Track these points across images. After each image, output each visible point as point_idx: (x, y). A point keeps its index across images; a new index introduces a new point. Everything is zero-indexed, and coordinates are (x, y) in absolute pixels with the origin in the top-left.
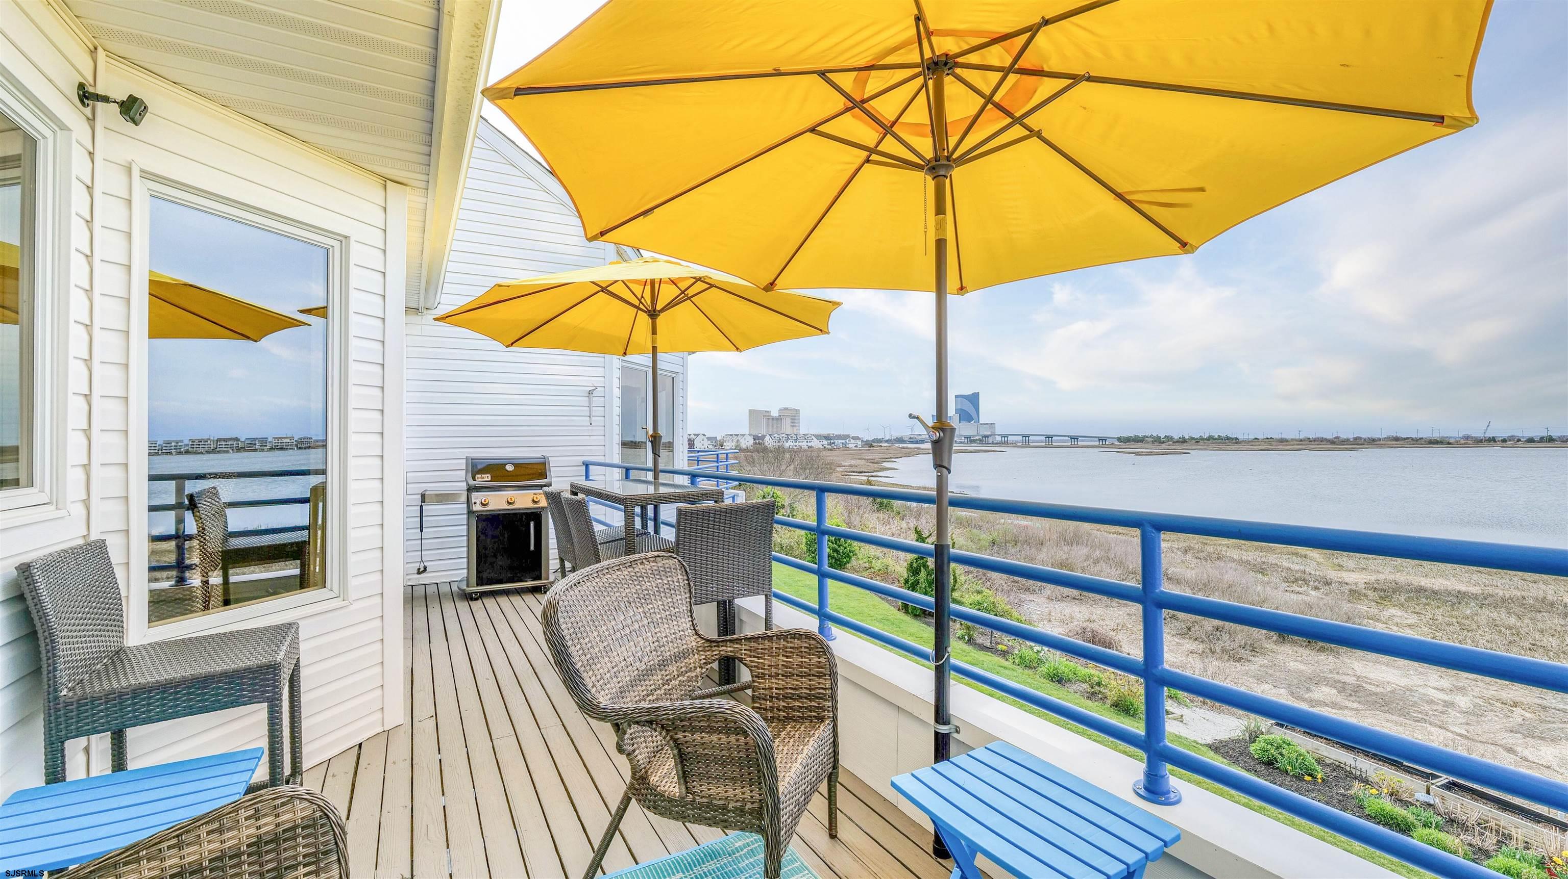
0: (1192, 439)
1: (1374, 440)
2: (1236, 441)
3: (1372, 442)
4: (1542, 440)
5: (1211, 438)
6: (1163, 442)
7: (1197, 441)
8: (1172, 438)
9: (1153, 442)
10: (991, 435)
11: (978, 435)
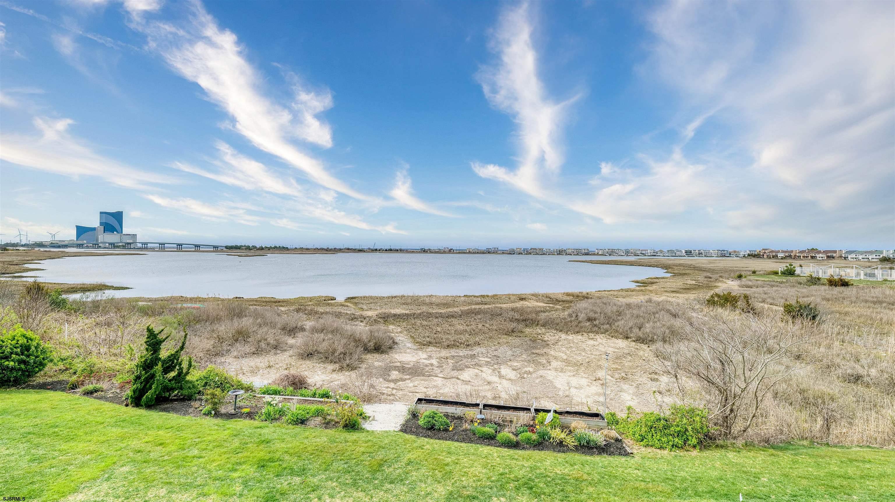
0: (266, 247)
2: (287, 249)
6: (251, 249)
8: (256, 247)
9: (246, 249)
10: (133, 243)
11: (121, 242)
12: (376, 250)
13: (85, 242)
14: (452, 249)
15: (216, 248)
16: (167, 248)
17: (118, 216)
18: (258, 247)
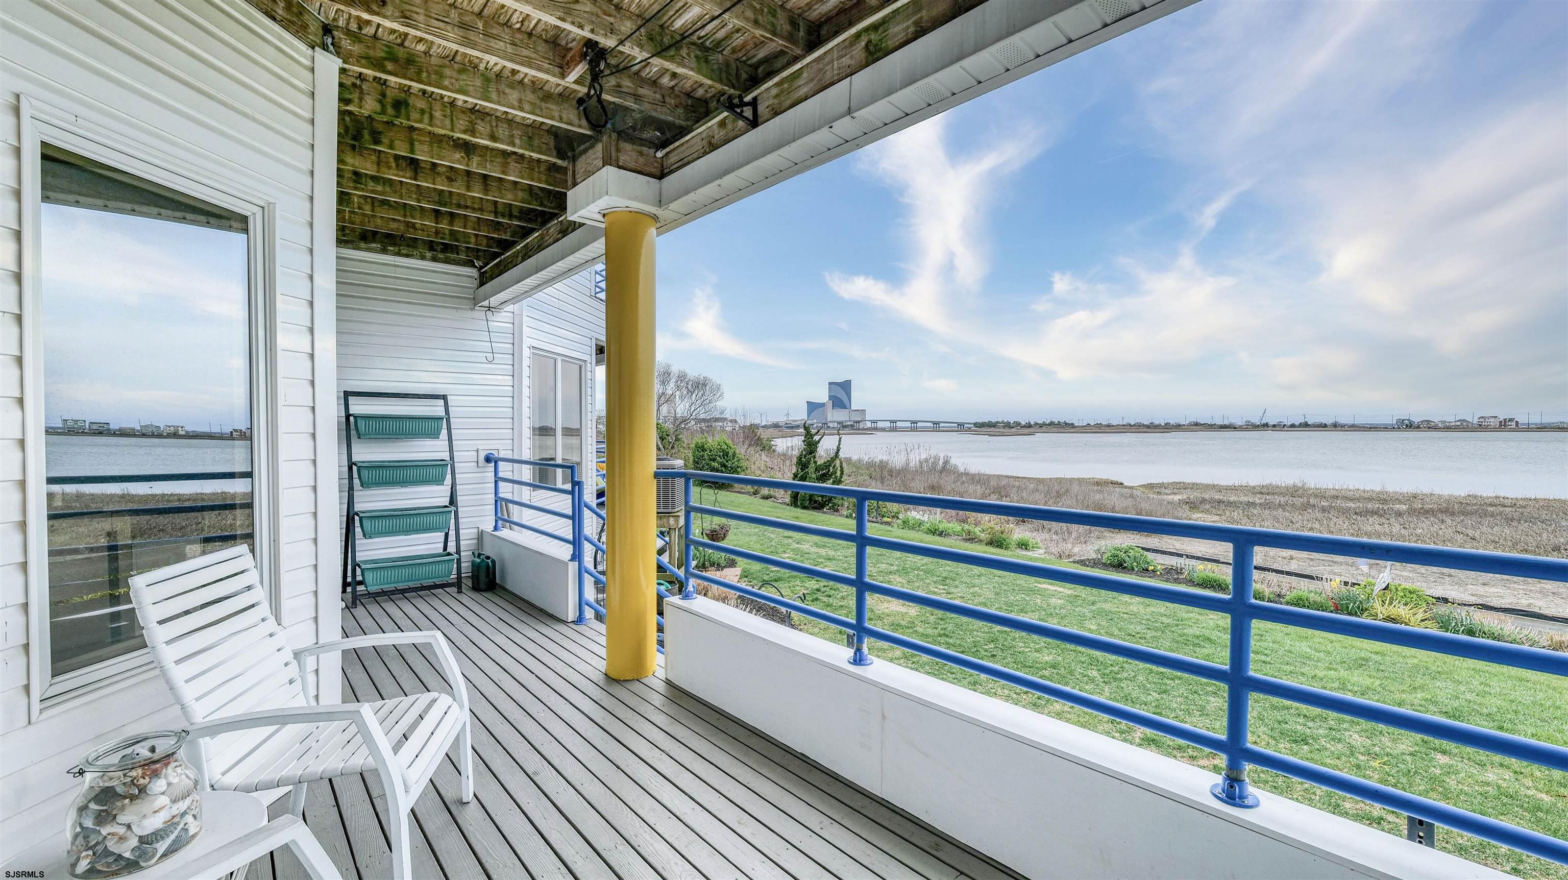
0: (1036, 424)
1: (1179, 425)
2: (1072, 426)
3: (1178, 427)
4: (1301, 425)
5: (1052, 424)
6: (1013, 427)
7: (1041, 426)
8: (1020, 424)
9: (1004, 427)
10: (861, 421)
11: (850, 421)
12: (1266, 425)
13: (815, 421)
14: (1511, 420)
15: (961, 427)
16: (900, 428)
17: (846, 386)
18: (1023, 423)
